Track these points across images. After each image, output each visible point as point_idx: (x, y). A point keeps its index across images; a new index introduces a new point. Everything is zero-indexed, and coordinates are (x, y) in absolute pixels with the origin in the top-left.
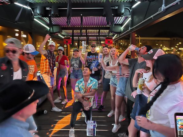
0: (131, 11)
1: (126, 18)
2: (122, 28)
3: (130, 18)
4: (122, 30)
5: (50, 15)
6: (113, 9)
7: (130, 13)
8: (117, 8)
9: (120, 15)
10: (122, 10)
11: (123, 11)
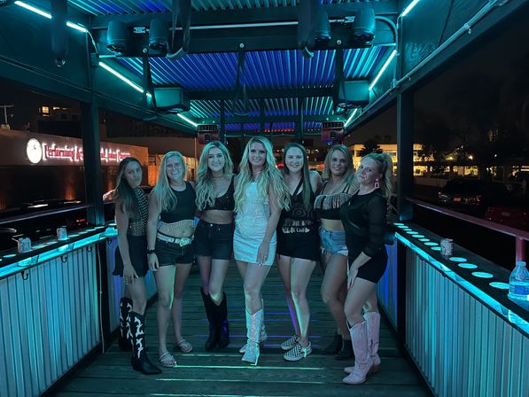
0: (396, 27)
1: (384, 52)
2: (371, 89)
3: (395, 52)
4: (371, 94)
5: (145, 51)
6: (340, 23)
7: (394, 33)
8: (351, 19)
9: (361, 41)
10: (368, 25)
11: (371, 29)
